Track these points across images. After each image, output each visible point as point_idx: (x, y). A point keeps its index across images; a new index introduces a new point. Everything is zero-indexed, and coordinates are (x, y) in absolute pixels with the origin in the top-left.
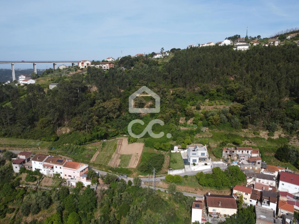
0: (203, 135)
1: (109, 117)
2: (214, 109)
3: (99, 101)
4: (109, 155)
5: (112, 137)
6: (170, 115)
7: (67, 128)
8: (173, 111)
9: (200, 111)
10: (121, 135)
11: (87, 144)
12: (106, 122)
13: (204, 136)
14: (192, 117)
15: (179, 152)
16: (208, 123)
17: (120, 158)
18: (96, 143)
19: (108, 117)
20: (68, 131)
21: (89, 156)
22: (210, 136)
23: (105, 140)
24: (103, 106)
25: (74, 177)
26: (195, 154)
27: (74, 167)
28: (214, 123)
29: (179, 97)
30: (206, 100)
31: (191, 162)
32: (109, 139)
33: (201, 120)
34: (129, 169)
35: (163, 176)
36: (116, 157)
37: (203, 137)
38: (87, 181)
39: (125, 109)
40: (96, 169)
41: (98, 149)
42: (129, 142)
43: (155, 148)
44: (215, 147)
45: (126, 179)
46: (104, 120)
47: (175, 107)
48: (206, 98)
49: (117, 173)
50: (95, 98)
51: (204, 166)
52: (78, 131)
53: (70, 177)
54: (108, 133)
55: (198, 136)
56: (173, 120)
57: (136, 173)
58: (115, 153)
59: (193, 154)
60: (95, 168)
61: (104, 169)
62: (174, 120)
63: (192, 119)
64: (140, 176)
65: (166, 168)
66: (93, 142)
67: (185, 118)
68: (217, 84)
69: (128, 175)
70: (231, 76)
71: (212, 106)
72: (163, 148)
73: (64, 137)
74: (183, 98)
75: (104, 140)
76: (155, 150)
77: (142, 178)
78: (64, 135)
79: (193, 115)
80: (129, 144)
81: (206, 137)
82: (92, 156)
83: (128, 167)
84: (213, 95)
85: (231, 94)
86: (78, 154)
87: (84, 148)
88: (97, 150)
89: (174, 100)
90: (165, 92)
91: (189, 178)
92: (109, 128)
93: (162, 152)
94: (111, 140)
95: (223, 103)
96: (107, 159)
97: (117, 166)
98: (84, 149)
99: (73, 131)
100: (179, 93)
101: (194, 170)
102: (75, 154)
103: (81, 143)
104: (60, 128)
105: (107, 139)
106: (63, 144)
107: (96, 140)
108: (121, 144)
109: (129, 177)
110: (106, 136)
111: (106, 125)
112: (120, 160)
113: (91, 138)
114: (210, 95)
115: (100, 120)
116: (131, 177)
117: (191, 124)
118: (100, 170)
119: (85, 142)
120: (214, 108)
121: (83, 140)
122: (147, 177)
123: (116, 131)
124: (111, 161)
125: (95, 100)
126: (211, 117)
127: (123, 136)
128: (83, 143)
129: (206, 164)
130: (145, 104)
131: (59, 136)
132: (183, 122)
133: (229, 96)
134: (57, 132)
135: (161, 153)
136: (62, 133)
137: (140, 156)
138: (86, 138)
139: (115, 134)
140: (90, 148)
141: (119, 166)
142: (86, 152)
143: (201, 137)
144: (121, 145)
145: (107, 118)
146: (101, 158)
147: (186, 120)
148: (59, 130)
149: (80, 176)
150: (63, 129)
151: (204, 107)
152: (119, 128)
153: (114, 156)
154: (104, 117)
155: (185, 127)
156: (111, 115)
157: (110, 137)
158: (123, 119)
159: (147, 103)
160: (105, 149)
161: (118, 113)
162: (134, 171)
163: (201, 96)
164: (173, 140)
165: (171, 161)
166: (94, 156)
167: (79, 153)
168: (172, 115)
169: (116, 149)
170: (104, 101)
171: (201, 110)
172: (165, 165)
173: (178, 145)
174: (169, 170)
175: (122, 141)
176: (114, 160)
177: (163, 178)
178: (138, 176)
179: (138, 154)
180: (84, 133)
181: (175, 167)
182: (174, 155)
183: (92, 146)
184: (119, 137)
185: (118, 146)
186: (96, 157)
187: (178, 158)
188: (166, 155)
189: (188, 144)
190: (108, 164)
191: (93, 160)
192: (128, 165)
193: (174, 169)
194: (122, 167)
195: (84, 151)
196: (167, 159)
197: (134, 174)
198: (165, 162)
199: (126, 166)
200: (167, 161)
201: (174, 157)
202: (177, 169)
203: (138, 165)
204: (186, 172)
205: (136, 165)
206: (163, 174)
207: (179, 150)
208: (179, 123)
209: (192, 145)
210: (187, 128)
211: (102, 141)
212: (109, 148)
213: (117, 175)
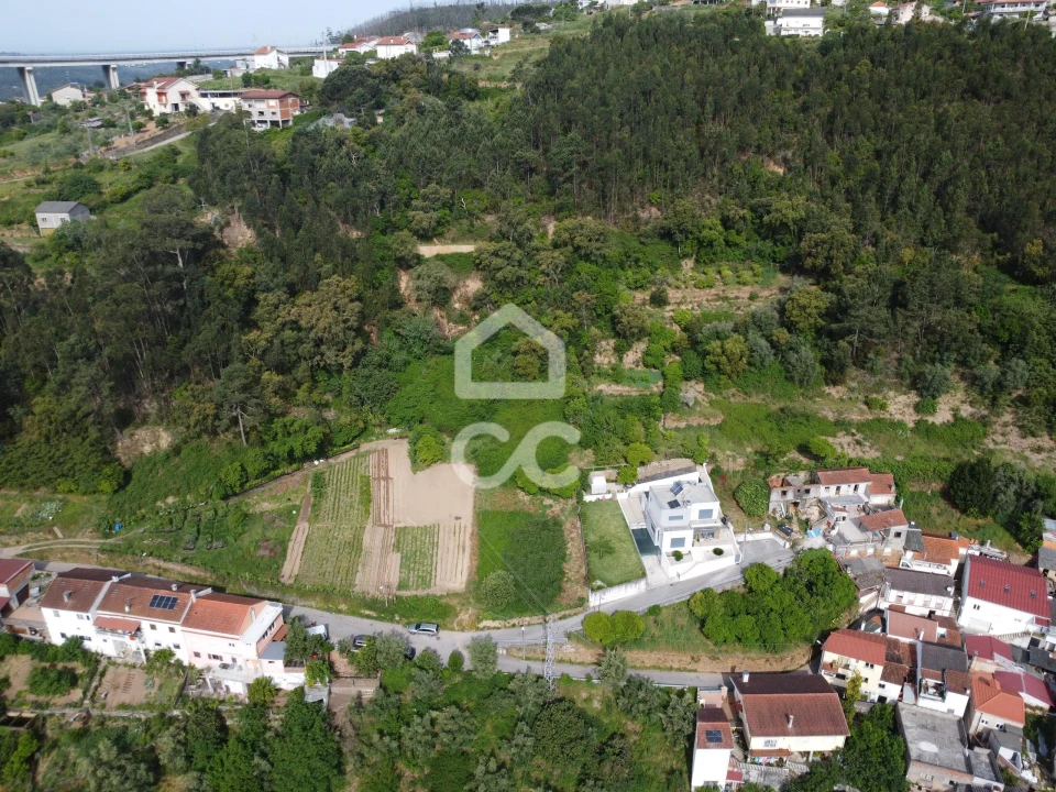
0: (689, 418)
1: (322, 364)
2: (717, 300)
3: (272, 298)
4: (348, 535)
5: (345, 443)
7: (156, 428)
8: (568, 319)
9: (668, 312)
10: (377, 430)
11: (253, 488)
13: (695, 424)
14: (639, 339)
15: (610, 500)
16: (704, 368)
18: (288, 479)
19: (318, 364)
20: (165, 440)
21: (271, 550)
22: (714, 422)
23: (318, 459)
24: (292, 317)
25: (234, 660)
27: (229, 626)
28: (728, 368)
29: (587, 258)
30: (683, 263)
31: (666, 548)
32: (335, 455)
33: (674, 349)
34: (442, 596)
35: (570, 616)
36: (378, 543)
37: (689, 427)
38: (286, 672)
39: (379, 315)
40: (311, 607)
41: (299, 509)
42: (414, 462)
43: (522, 489)
44: (738, 468)
45: (434, 638)
46: (304, 377)
47: (577, 305)
48: (686, 256)
49: (397, 618)
50: (254, 284)
51: (711, 559)
52: (205, 438)
53: (218, 662)
54: (329, 431)
55: (670, 422)
57: (470, 612)
58: (370, 520)
59: (671, 518)
60: (306, 603)
61: (343, 607)
62: (574, 358)
63: (641, 346)
64: (485, 623)
65: (578, 582)
66: (276, 478)
67: (612, 342)
68: (721, 194)
69: (439, 621)
70: (769, 156)
71: (707, 290)
73: (151, 471)
74: (600, 261)
75: (316, 463)
76: (521, 494)
77: (495, 628)
78: (149, 460)
79: (642, 333)
80: (415, 472)
81: (699, 425)
82: (285, 550)
83: (432, 591)
84: (711, 244)
85: (778, 237)
86: (226, 542)
87: (244, 509)
88: (298, 514)
89: (568, 269)
90: (530, 238)
91: (664, 614)
92: (325, 406)
93: (548, 502)
94: (343, 458)
95: (747, 275)
96: (346, 555)
97: (394, 590)
98: (244, 518)
99: (185, 442)
100: (585, 243)
101: (679, 576)
102: (215, 544)
103: (229, 490)
104: (127, 432)
105: (327, 458)
106: (155, 500)
107: (285, 468)
108: (383, 474)
109: (446, 628)
112: (399, 554)
113: (264, 463)
114: (700, 242)
116: (453, 629)
117: (637, 366)
118: (329, 610)
119: (243, 486)
120: (718, 298)
121: (233, 478)
122: (514, 625)
123: (356, 420)
124: (364, 565)
125: (254, 291)
126: (715, 345)
127: (387, 436)
128: (238, 490)
129: (718, 552)
130: (455, 289)
131: (128, 464)
132: (606, 361)
133: (767, 246)
134: (120, 451)
135: (545, 506)
136: (142, 453)
137: (469, 530)
138: (243, 470)
139: (355, 433)
140: (266, 506)
141: (400, 587)
142: (256, 532)
143: (683, 425)
144: (387, 478)
145: (315, 369)
146: (325, 555)
147: (621, 352)
148: (127, 441)
149: (260, 656)
150: (142, 434)
151: (679, 295)
152: (366, 407)
153: (373, 538)
154: (304, 365)
155: (617, 382)
156: (330, 356)
157: (336, 446)
159: (461, 283)
160: (327, 504)
161: (358, 343)
162: (463, 605)
163: (665, 247)
164: (583, 446)
165: (588, 549)
166: (291, 544)
167: (230, 539)
169: (370, 501)
170: (293, 291)
171: (668, 308)
172: (574, 567)
173: (604, 469)
174: (593, 590)
175: (387, 457)
176: (375, 559)
177: (574, 623)
178: (479, 623)
179: (463, 522)
180: (229, 444)
181: (611, 576)
182: (594, 516)
183: (273, 498)
184: (371, 441)
185: (374, 484)
186: (301, 550)
187: (612, 528)
188: (566, 518)
189: (642, 464)
190: (357, 582)
191: (291, 567)
192: (433, 581)
193: (611, 585)
194: (414, 593)
195: (247, 528)
196: (572, 535)
197: (465, 616)
198: (570, 555)
199: (425, 581)
200: (574, 548)
201: (599, 521)
202: (621, 583)
203: (469, 575)
204: (650, 591)
205: (465, 578)
206: (571, 608)
207: (613, 486)
208: (593, 362)
209: (654, 464)
210: (627, 388)
211: (306, 465)
212: (342, 498)
213: (399, 628)
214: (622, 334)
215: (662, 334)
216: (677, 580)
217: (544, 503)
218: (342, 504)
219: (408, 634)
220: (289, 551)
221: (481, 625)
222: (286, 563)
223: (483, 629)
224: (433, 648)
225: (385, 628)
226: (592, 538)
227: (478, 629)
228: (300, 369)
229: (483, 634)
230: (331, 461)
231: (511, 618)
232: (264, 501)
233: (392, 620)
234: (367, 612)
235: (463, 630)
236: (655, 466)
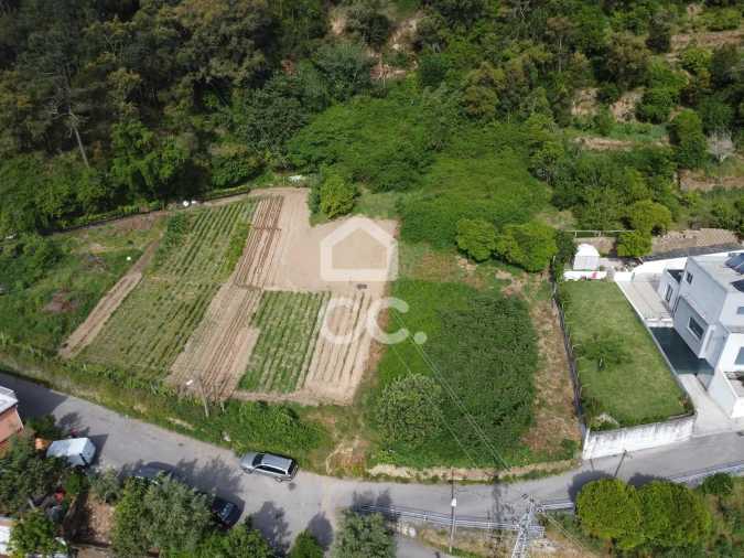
0: (721, 179)
1: (208, 79)
4: (190, 296)
5: (228, 184)
6: (527, 71)
8: (539, 52)
9: (671, 58)
10: (277, 177)
11: (86, 225)
12: (199, 108)
13: (728, 186)
14: (632, 87)
15: (603, 280)
16: (737, 115)
17: (258, 319)
18: (137, 219)
19: (203, 79)
23: (189, 200)
24: (176, 17)
30: (688, 9)
31: (727, 364)
32: (213, 198)
33: (686, 99)
34: (309, 408)
35: (545, 474)
36: (231, 310)
37: (718, 191)
39: (298, 48)
40: (94, 400)
41: (137, 255)
42: (315, 212)
43: (464, 253)
45: (285, 484)
46: (183, 96)
47: (552, 34)
48: (691, 1)
49: (227, 438)
52: (39, 155)
54: (207, 164)
55: (691, 184)
56: (540, 96)
57: (356, 443)
58: (231, 278)
60: (86, 393)
61: (139, 407)
62: (544, 100)
63: (635, 96)
64: (383, 468)
65: (561, 411)
66: (125, 216)
67: (593, 91)
71: (729, 33)
72: (516, 254)
75: (186, 204)
76: (462, 262)
77: (399, 480)
79: (636, 77)
80: (313, 223)
81: (735, 188)
82: (87, 310)
83: (300, 397)
86: (10, 288)
87: (64, 248)
88: (133, 262)
91: (737, 495)
92: (213, 137)
93: (503, 275)
94: (223, 202)
96: (176, 323)
97: (230, 390)
98: (54, 258)
99: (8, 157)
103: (45, 223)
105: (202, 200)
107: (141, 204)
108: (270, 223)
109: (309, 467)
110: (191, 182)
111: (196, 120)
112: (258, 331)
113: (101, 192)
115: (162, 95)
116: (321, 471)
117: (628, 120)
118: (119, 410)
119: (73, 214)
121: (51, 206)
122: (435, 480)
123: (246, 155)
124: (196, 342)
127: (287, 183)
128: (63, 223)
130: (395, 29)
132: (585, 112)
135: (500, 281)
138: (73, 196)
139: (244, 172)
140: (97, 248)
141: (241, 385)
142: (58, 278)
143: (709, 187)
144: (274, 229)
145: (200, 88)
146: (144, 320)
147: (604, 99)
151: (687, 38)
152: (263, 142)
153: (226, 304)
154: (187, 79)
155: (603, 134)
156: (218, 67)
157: (216, 186)
158: (287, 95)
159: (403, 23)
160: (179, 254)
161: (258, 57)
162: (344, 430)
164: (556, 205)
165: (575, 354)
166: (103, 300)
167: (19, 284)
168: (534, 75)
169: (240, 253)
172: (552, 382)
173: (592, 235)
174: (593, 430)
175: (281, 206)
176: (219, 333)
177: (554, 489)
178: (370, 467)
179: (367, 292)
180: (69, 165)
181: (626, 405)
182: (580, 302)
183: (112, 238)
184: (268, 187)
185: (253, 234)
186: (114, 309)
187: (615, 321)
188: (534, 301)
189: (657, 231)
190: (175, 368)
191: (85, 334)
192: (300, 379)
193: (627, 423)
194: (263, 396)
195: (50, 272)
196: (546, 327)
197: (345, 450)
198: (545, 359)
199: (287, 379)
200: (549, 347)
201: (589, 311)
202: (646, 421)
203: (364, 377)
204: (699, 441)
205: (355, 380)
206: (549, 459)
207: (606, 262)
208: (570, 114)
209: (673, 234)
210: (618, 142)
211: (171, 206)
212: (203, 247)
213: (227, 457)
214: (610, 75)
215: (666, 78)
217: (498, 276)
218: (200, 254)
219: (239, 472)
220: (96, 309)
221: (374, 471)
222: (82, 327)
223: (377, 478)
224: (278, 506)
225: (201, 453)
226: (580, 334)
227: (367, 477)
228: (181, 85)
229: (376, 489)
230: (208, 204)
231: (430, 466)
232: (95, 241)
233: (218, 441)
234: (178, 422)
235: (339, 475)
236: (672, 236)
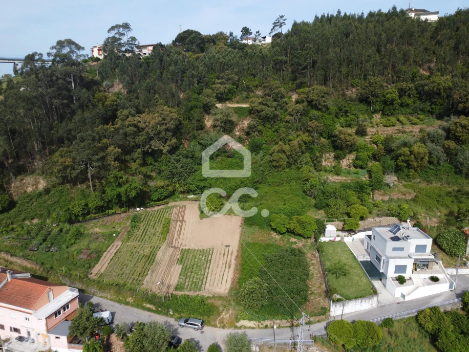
0: (391, 194)
1: (150, 150)
2: (399, 133)
3: (126, 112)
4: (147, 251)
5: (159, 200)
6: (300, 146)
7: (38, 177)
8: (305, 137)
9: (368, 138)
10: (181, 196)
11: (91, 219)
12: (144, 164)
13: (395, 198)
14: (350, 152)
15: (339, 241)
16: (397, 165)
17: (180, 261)
18: (116, 217)
19: (147, 151)
20: (42, 184)
21: (89, 255)
22: (409, 197)
23: (139, 207)
24: (135, 122)
25: (29, 333)
26: (402, 249)
27: (25, 301)
29: (316, 107)
30: (374, 116)
31: (391, 273)
32: (151, 206)
33: (375, 157)
34: (208, 297)
35: (314, 322)
36: (167, 257)
37: (391, 200)
38: (69, 348)
39: (191, 134)
40: (107, 298)
41: (118, 233)
43: (274, 230)
44: (433, 225)
45: (199, 332)
46: (137, 158)
47: (311, 129)
48: (375, 111)
49: (171, 313)
50: (116, 105)
51: (429, 284)
52: (68, 186)
53: (16, 335)
54: (149, 190)
55: (378, 197)
56: (307, 157)
57: (230, 312)
58: (165, 244)
59: (395, 249)
60: (103, 295)
61: (130, 300)
62: (309, 159)
63: (352, 157)
64: (243, 323)
65: (320, 295)
66: (109, 215)
67: (332, 154)
68: (393, 83)
69: (205, 318)
70: (420, 66)
71: (392, 128)
72: (299, 230)
73: (28, 203)
74: (324, 109)
75: (138, 209)
76: (274, 234)
77: (250, 327)
78: (29, 196)
79: (351, 148)
80: (201, 219)
81: (398, 198)
82: (99, 257)
83: (204, 293)
84: (392, 102)
85: (433, 100)
86: (60, 248)
87: (82, 230)
88: (116, 236)
89: (304, 113)
90: (283, 97)
91: (396, 327)
92: (150, 177)
93: (293, 240)
94: (156, 208)
95: (415, 120)
96: (142, 263)
97: (171, 290)
98: (79, 235)
99: (54, 186)
100: (316, 98)
101: (403, 296)
102: (52, 249)
103: (73, 218)
104: (19, 177)
105: (146, 207)
106: (24, 220)
107: (116, 209)
108: (180, 218)
109: (209, 324)
110: (142, 199)
111: (144, 169)
112: (181, 266)
113: (101, 203)
114: (385, 103)
115: (128, 158)
116: (215, 326)
117: (350, 167)
118: (120, 302)
119: (86, 214)
120: (399, 131)
121: (77, 210)
122: (266, 327)
123: (168, 186)
124: (153, 271)
125: (117, 110)
127: (187, 199)
128: (80, 219)
129: (435, 279)
130: (237, 125)
131: (16, 198)
132: (329, 164)
133: (427, 106)
134: (13, 189)
135: (292, 243)
136: (26, 192)
137: (235, 253)
138: (86, 205)
139: (166, 194)
140: (97, 230)
141: (176, 289)
142: (83, 243)
143: (387, 198)
144: (182, 221)
145: (145, 154)
146: (126, 262)
147: (337, 158)
148: (18, 183)
149: (48, 331)
150: (29, 179)
151: (374, 130)
152: (175, 179)
153: (164, 255)
154: (139, 150)
155: (338, 175)
156: (156, 145)
157: (152, 201)
158: (187, 157)
159: (241, 122)
160: (138, 233)
161: (174, 140)
162: (225, 307)
163: (363, 107)
164: (316, 208)
165: (326, 272)
166: (105, 254)
167: (64, 246)
168: (304, 148)
169: (168, 232)
170: (139, 112)
171: (367, 137)
172: (316, 284)
173: (333, 221)
174: (334, 301)
175: (185, 210)
176: (163, 267)
177: (318, 328)
178: (237, 322)
179: (231, 248)
180: (83, 191)
181: (348, 292)
182: (329, 251)
183: (104, 225)
184: (177, 201)
185: (173, 224)
186: (111, 257)
187: (344, 259)
188: (307, 251)
189: (362, 218)
190: (145, 282)
191: (100, 268)
192: (203, 286)
193: (348, 298)
194: (187, 293)
195: (78, 241)
196: (313, 262)
197: (226, 316)
198: (313, 274)
199: (197, 286)
200: (315, 270)
201: (333, 254)
202: (357, 298)
203: (232, 284)
204: (381, 307)
205: (228, 286)
206: (316, 315)
207: (340, 233)
208: (322, 165)
209: (370, 219)
210: (345, 178)
211: (131, 210)
212: (149, 229)
213: (172, 321)
214: (340, 147)
215: (365, 148)
216: (402, 300)
217: (291, 240)
218: (148, 233)
219: (177, 326)
220: (102, 258)
221: (239, 324)
222: (97, 265)
223: (240, 328)
224: (196, 340)
225: (160, 319)
226: (328, 264)
227: (236, 327)
228: (136, 153)
229: (240, 331)
230: (148, 209)
231: (264, 320)
232: (97, 227)
233: (167, 314)
234: (148, 306)
235: (223, 327)
236: (369, 221)
